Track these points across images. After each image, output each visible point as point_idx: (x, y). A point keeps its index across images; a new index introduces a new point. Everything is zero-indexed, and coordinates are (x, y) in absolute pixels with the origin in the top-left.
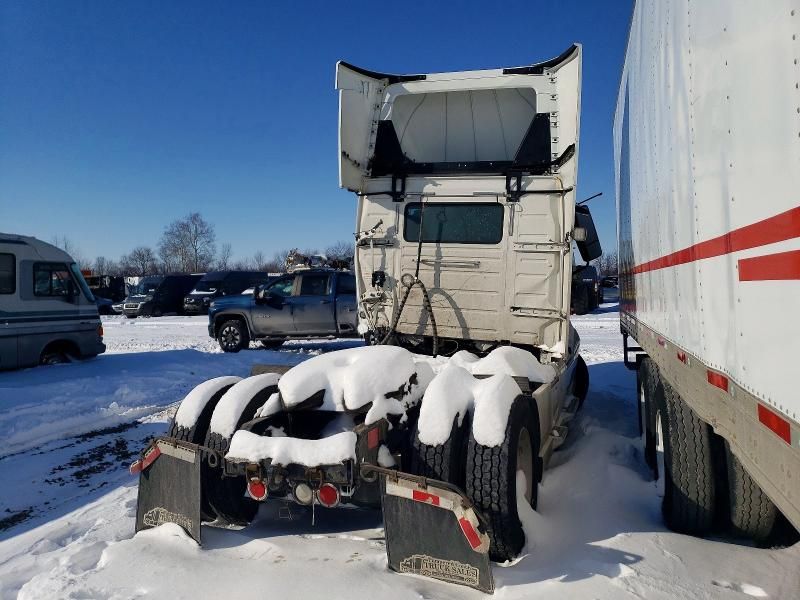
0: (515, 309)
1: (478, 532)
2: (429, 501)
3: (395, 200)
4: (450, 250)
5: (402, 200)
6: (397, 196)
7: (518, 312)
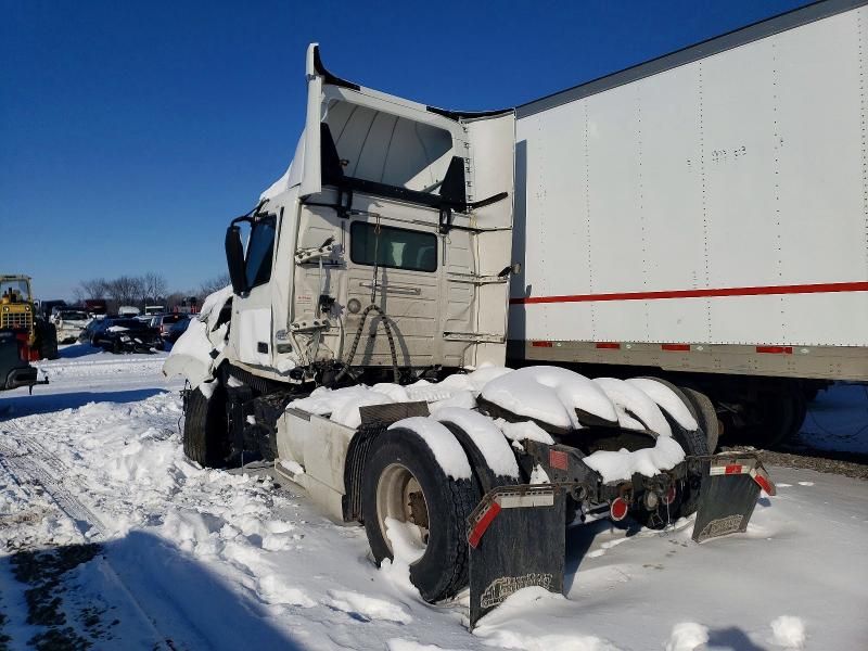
0: (447, 334)
3: (340, 215)
5: (347, 217)
6: (342, 211)
7: (448, 337)
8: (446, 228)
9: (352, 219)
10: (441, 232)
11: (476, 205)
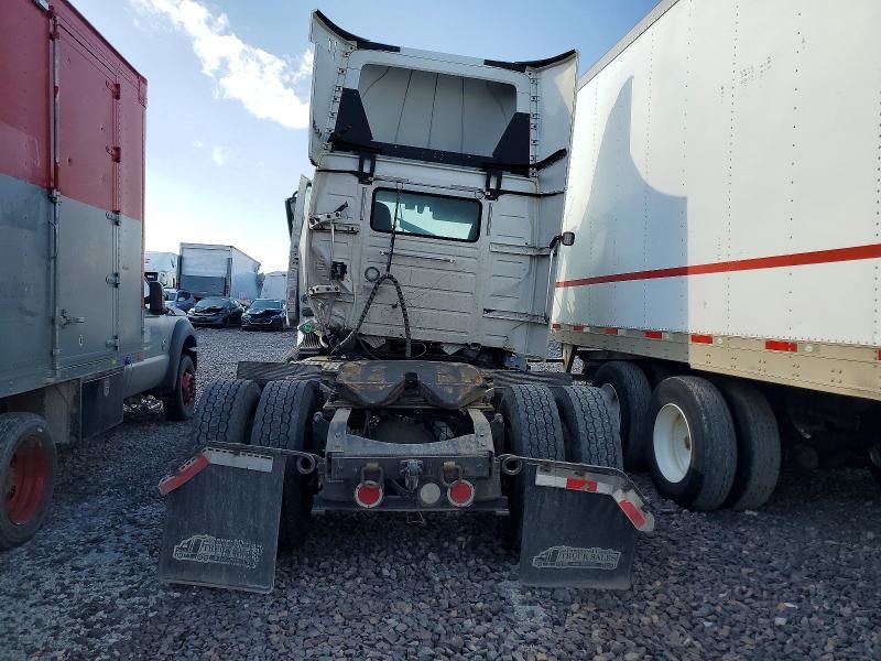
0: (489, 311)
1: (641, 512)
2: (585, 488)
3: (361, 181)
4: (424, 244)
5: (370, 183)
6: (364, 178)
7: (490, 315)
8: (496, 194)
9: (375, 185)
10: (487, 197)
11: (540, 166)
